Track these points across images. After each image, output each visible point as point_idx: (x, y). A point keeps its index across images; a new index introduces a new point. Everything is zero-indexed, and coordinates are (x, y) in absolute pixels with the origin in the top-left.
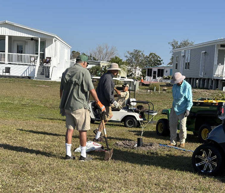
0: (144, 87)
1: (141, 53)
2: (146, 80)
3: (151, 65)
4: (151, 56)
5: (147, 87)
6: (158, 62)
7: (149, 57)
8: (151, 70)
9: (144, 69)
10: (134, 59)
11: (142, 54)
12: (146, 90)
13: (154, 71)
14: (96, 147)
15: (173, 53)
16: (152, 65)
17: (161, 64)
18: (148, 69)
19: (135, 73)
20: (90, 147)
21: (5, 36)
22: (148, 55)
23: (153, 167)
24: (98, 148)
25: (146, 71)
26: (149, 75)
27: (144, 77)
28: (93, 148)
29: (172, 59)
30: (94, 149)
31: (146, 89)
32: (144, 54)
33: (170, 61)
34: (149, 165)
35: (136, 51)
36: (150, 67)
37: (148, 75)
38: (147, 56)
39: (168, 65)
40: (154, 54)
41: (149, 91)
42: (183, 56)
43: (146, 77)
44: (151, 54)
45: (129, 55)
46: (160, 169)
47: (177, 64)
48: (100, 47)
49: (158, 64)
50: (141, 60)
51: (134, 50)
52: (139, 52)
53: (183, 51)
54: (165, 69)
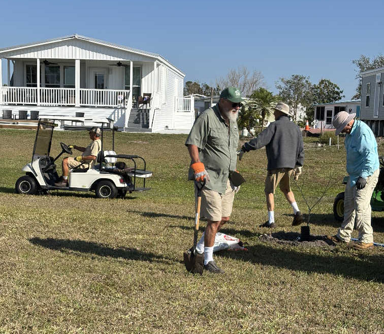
0: (310, 138)
1: (304, 81)
2: (314, 126)
3: (323, 100)
4: (322, 86)
5: (317, 139)
6: (335, 95)
7: (318, 88)
8: (323, 108)
9: (310, 108)
10: (292, 91)
11: (307, 81)
12: (315, 144)
13: (327, 111)
14: (230, 243)
15: (361, 79)
16: (325, 100)
17: (340, 98)
18: (318, 108)
19: (295, 114)
20: (219, 243)
21: (74, 60)
22: (317, 84)
23: (329, 277)
24: (233, 245)
25: (314, 112)
26: (320, 117)
27: (310, 121)
28: (225, 244)
29: (360, 89)
30: (226, 247)
31: (314, 142)
33: (356, 93)
34: (323, 273)
35: (297, 77)
36: (322, 105)
37: (318, 118)
38: (315, 85)
39: (352, 99)
40: (328, 81)
41: (320, 145)
42: (379, 83)
43: (314, 121)
44: (322, 82)
45: (283, 85)
46: (341, 279)
47: (368, 97)
48: (233, 74)
49: (335, 99)
50: (304, 92)
51: (293, 76)
52: (302, 78)
53: (379, 74)
54: (347, 106)
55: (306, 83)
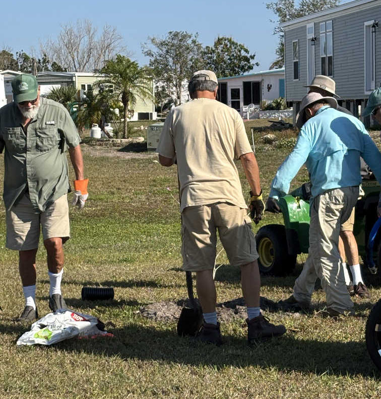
1: (189, 41)
4: (220, 48)
6: (243, 63)
7: (214, 51)
8: (225, 85)
10: (170, 59)
11: (194, 42)
13: (232, 90)
14: (81, 326)
15: (282, 34)
16: (227, 72)
17: (250, 68)
19: (179, 98)
20: (62, 328)
23: (255, 372)
28: (73, 329)
29: (282, 50)
30: (75, 333)
32: (199, 41)
34: (243, 367)
35: (176, 35)
38: (207, 47)
39: (271, 68)
40: (230, 41)
42: (313, 40)
44: (219, 41)
46: (274, 374)
47: (296, 64)
49: (243, 69)
50: (191, 60)
51: (171, 33)
52: (185, 37)
53: (310, 25)
54: (263, 80)
55: (192, 45)
